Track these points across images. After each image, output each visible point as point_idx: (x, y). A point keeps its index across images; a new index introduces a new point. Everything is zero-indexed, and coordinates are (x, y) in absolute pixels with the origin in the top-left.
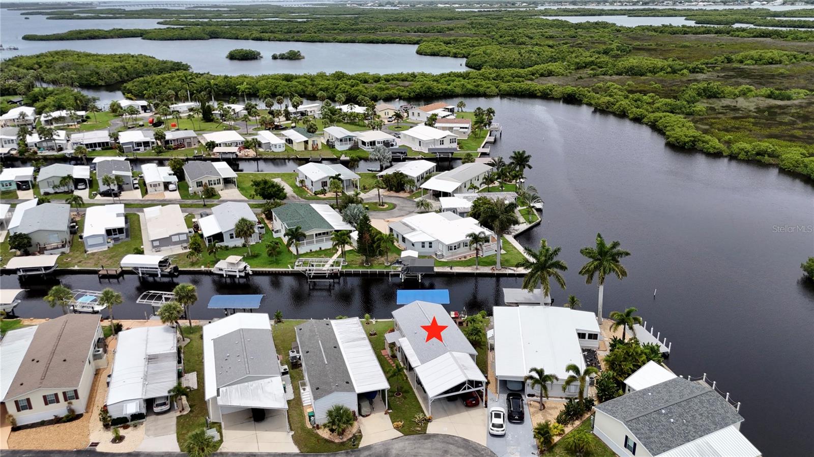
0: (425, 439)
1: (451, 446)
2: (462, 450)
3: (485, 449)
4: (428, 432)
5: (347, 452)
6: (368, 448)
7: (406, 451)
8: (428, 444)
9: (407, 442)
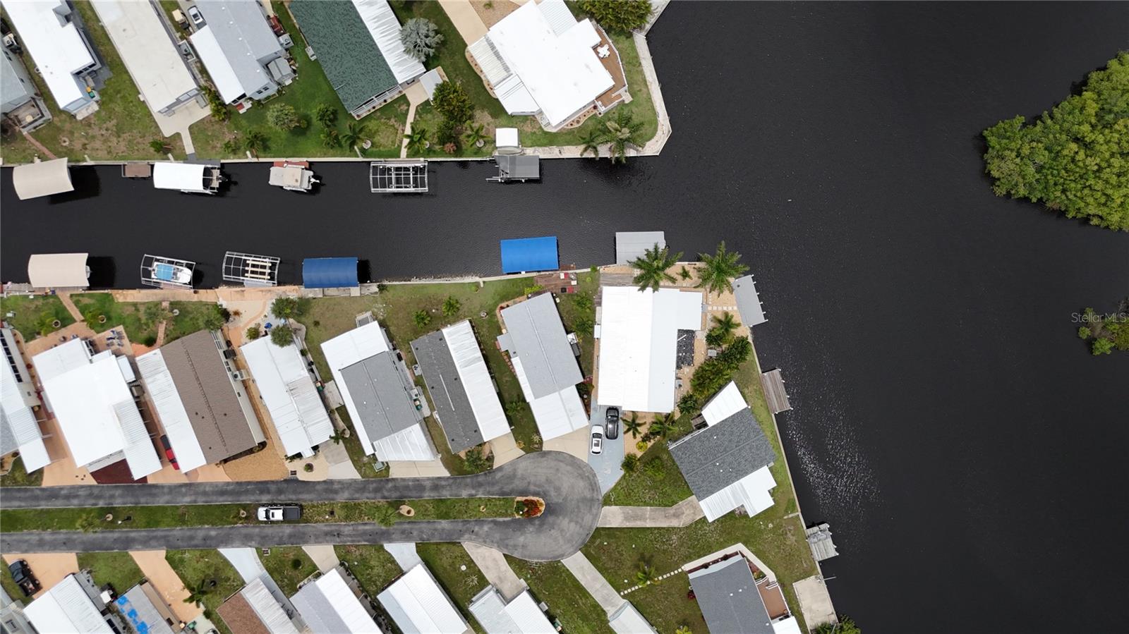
0: (542, 457)
1: (561, 464)
2: (569, 468)
3: (587, 465)
4: (544, 449)
5: (485, 474)
6: (500, 468)
7: (529, 471)
8: (544, 462)
9: (529, 461)
